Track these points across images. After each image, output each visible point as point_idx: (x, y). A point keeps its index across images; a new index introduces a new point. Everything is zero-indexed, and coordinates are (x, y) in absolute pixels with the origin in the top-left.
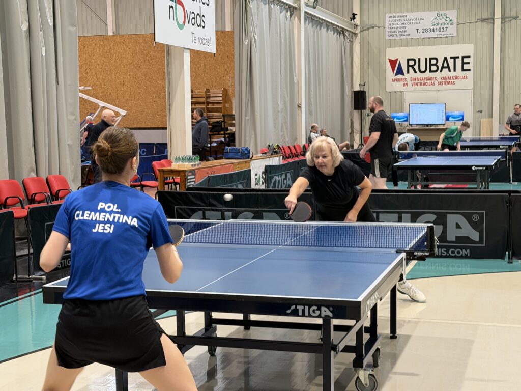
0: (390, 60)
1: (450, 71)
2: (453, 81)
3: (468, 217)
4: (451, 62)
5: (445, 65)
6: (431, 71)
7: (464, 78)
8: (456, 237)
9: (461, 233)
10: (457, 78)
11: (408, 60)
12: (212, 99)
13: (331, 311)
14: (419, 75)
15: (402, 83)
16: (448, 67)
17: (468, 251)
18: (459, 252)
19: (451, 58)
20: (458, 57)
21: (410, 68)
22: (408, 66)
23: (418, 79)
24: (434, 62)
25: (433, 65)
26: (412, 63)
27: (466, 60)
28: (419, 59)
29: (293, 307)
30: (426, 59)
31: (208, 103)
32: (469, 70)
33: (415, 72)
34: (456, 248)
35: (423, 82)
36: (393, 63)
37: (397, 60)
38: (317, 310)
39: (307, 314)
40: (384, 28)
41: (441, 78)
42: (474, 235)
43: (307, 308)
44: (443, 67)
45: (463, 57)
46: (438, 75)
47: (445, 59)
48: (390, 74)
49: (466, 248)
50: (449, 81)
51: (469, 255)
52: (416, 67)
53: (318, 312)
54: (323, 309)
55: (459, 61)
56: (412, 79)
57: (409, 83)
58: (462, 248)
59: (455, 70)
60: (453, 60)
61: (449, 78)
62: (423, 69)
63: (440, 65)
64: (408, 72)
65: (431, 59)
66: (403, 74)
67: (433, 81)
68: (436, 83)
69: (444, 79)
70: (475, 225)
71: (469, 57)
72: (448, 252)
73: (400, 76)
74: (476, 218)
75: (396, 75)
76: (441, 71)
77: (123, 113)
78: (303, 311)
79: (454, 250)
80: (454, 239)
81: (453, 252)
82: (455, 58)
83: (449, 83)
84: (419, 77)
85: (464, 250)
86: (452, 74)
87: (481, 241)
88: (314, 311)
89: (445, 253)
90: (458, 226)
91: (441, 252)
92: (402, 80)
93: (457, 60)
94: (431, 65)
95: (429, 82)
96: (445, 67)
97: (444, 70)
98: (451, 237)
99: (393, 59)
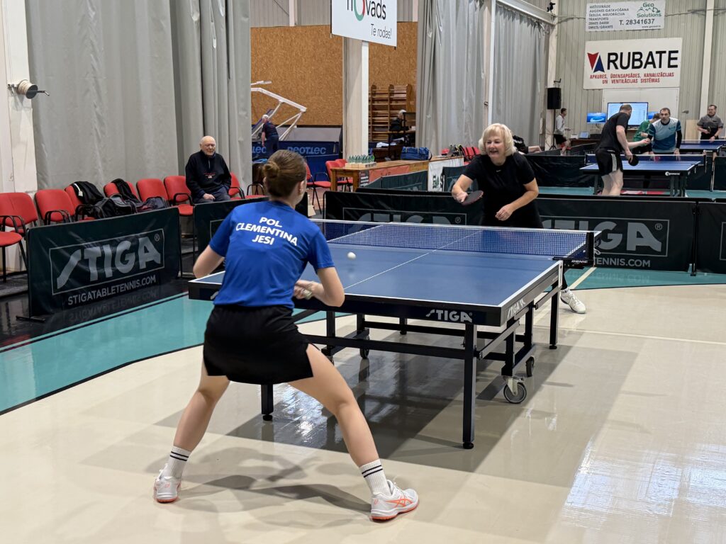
0: (589, 55)
1: (655, 67)
2: (657, 78)
3: (651, 226)
4: (656, 57)
5: (650, 60)
6: (634, 67)
7: (670, 75)
8: (637, 247)
9: (642, 243)
10: (662, 75)
11: (610, 54)
12: (396, 96)
13: (471, 317)
14: (620, 71)
15: (601, 80)
16: (653, 63)
17: (649, 262)
18: (638, 263)
19: (657, 52)
20: (665, 52)
21: (611, 64)
22: (609, 61)
23: (619, 76)
24: (637, 57)
25: (637, 60)
26: (613, 58)
27: (673, 55)
28: (622, 54)
29: (433, 311)
30: (629, 53)
31: (391, 100)
32: (676, 66)
33: (616, 68)
34: (636, 258)
35: (624, 79)
36: (592, 58)
37: (597, 54)
38: (456, 315)
39: (446, 318)
40: (585, 19)
41: (645, 75)
42: (656, 245)
43: (446, 312)
44: (647, 63)
45: (670, 52)
46: (642, 71)
47: (651, 54)
48: (588, 69)
49: (647, 258)
50: (653, 78)
51: (649, 266)
52: (618, 63)
53: (457, 317)
54: (463, 314)
55: (665, 57)
56: (613, 76)
57: (609, 80)
58: (642, 258)
59: (660, 67)
60: (659, 55)
61: (653, 75)
62: (625, 64)
63: (644, 60)
64: (609, 68)
65: (634, 53)
66: (603, 71)
67: (635, 78)
68: (639, 80)
69: (648, 76)
70: (658, 235)
71: (677, 52)
72: (626, 262)
73: (599, 73)
74: (659, 227)
75: (595, 71)
76: (645, 67)
77: (303, 109)
78: (443, 315)
79: (633, 260)
80: (634, 249)
81: (632, 263)
82: (661, 53)
83: (653, 80)
84: (620, 73)
85: (644, 261)
86: (657, 70)
87: (663, 252)
88: (453, 316)
89: (624, 263)
90: (639, 235)
91: (620, 262)
92: (601, 76)
93: (663, 55)
94: (634, 60)
95: (631, 79)
96: (650, 63)
97: (648, 66)
98: (631, 246)
99: (593, 53)
